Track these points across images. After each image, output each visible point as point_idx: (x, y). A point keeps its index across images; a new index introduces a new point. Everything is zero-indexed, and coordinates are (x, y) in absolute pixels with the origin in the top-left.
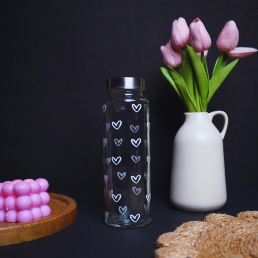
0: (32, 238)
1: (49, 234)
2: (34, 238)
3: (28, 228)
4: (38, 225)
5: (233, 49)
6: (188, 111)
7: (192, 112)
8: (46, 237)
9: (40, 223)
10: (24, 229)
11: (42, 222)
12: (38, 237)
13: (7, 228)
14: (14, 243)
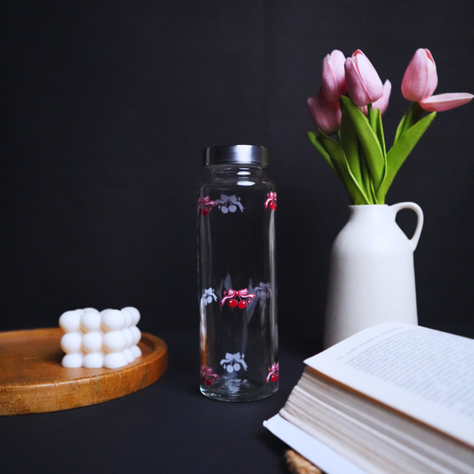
0: (91, 402)
1: (119, 395)
2: (96, 401)
3: (86, 385)
4: (101, 381)
5: (426, 96)
6: (354, 204)
7: (359, 204)
8: (115, 399)
9: (104, 378)
10: (80, 386)
11: (109, 376)
12: (101, 400)
13: (53, 385)
14: (62, 408)
